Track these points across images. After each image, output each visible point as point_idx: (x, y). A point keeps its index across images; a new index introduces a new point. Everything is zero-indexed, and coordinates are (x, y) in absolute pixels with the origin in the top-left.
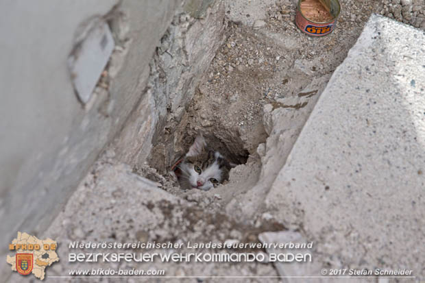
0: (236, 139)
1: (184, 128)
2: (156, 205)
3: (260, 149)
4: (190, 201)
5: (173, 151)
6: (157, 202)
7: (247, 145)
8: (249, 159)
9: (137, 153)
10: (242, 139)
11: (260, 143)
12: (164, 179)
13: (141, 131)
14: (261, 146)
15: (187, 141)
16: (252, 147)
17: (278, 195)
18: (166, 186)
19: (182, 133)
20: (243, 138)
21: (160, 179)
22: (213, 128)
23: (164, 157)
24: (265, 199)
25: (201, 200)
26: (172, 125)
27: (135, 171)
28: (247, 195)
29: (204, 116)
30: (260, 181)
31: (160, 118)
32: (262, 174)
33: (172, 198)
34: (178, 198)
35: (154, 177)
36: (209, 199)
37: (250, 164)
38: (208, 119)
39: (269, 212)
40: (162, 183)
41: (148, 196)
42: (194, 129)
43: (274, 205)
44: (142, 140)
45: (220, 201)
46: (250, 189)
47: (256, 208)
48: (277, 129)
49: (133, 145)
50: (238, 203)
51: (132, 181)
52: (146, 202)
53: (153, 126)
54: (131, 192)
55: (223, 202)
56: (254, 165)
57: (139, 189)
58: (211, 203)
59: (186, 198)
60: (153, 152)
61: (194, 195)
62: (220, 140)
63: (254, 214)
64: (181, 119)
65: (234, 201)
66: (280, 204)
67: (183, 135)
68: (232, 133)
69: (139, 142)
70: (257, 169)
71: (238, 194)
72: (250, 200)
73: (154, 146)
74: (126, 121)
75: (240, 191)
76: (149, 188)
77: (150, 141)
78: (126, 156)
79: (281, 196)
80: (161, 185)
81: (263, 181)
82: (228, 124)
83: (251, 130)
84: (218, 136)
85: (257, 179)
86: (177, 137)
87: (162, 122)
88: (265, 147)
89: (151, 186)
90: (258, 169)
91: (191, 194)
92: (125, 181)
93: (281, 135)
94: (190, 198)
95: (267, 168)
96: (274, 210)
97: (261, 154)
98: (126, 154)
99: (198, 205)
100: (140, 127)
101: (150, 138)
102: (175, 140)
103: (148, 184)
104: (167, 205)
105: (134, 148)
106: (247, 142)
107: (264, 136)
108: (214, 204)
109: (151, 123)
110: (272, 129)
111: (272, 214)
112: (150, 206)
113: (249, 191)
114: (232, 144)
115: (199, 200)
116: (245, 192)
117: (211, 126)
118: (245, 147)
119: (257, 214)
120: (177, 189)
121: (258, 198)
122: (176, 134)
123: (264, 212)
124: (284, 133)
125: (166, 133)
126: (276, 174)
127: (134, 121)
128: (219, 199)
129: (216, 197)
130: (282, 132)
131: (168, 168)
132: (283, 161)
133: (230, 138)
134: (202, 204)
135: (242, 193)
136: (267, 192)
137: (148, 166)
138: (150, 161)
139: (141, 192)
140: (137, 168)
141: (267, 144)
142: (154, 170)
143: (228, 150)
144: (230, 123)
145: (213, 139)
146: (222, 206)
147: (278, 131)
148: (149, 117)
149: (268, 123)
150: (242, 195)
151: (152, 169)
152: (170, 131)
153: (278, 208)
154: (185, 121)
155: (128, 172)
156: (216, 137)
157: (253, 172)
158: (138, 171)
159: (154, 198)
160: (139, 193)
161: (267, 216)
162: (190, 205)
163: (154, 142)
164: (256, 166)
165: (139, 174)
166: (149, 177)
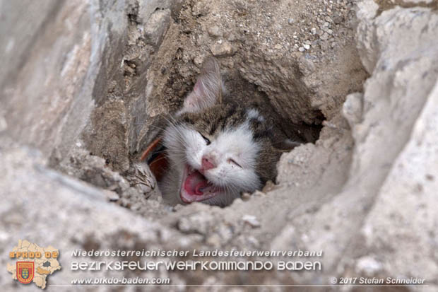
0: (293, 85)
1: (169, 60)
2: (105, 243)
3: (349, 108)
4: (186, 233)
5: (145, 115)
6: (107, 237)
7: (319, 97)
8: (324, 132)
9: (58, 121)
10: (308, 84)
11: (350, 92)
12: (123, 181)
13: (67, 67)
14: (351, 101)
15: (177, 90)
16: (331, 103)
17: (392, 216)
18: (129, 197)
19: (164, 72)
20: (309, 81)
21: (113, 181)
22: (237, 59)
23: (123, 129)
24: (362, 224)
25: (212, 228)
26: (140, 53)
27: (54, 163)
28: (321, 216)
29: (215, 30)
30: (352, 182)
31: (111, 37)
32: (354, 165)
33: (140, 227)
34: (156, 225)
35: (99, 179)
36: (231, 227)
37: (327, 142)
38: (225, 37)
39: (374, 256)
40: (118, 191)
41: (84, 222)
42: (192, 61)
43: (385, 239)
44: (71, 89)
45: (257, 231)
46: (325, 202)
47: (342, 246)
48: (390, 58)
49: (49, 104)
50: (300, 234)
51: (48, 186)
52: (80, 237)
53: (94, 56)
54: (44, 214)
55: (265, 234)
56: (337, 145)
57: (63, 207)
58: (235, 235)
59: (176, 226)
60: (97, 118)
61: (194, 218)
62: (256, 86)
63: (338, 260)
64: (162, 38)
65: (289, 232)
66: (398, 236)
67: (168, 77)
68: (283, 70)
69: (64, 96)
70: (342, 153)
71: (299, 215)
72: (327, 228)
73: (100, 103)
74: (31, 45)
75: (303, 208)
76: (87, 203)
77: (90, 92)
78: (34, 128)
79: (401, 218)
80: (115, 196)
81: (359, 181)
82: (273, 49)
83: (328, 62)
84: (251, 78)
85: (344, 180)
86: (153, 83)
87: (118, 46)
88: (362, 101)
89: (93, 197)
90: (346, 154)
91: (188, 216)
92: (31, 188)
93: (398, 74)
94: (185, 225)
95: (366, 152)
96: (384, 249)
97: (352, 119)
98: (31, 123)
99: (204, 242)
100: (65, 59)
101: (90, 84)
102: (149, 89)
103: (84, 193)
104: (130, 243)
105: (51, 109)
106: (321, 91)
107: (359, 75)
108: (242, 238)
109: (90, 50)
110: (376, 59)
111: (379, 260)
112: (90, 245)
113: (325, 208)
114: (284, 96)
115: (207, 228)
116: (315, 210)
117: (233, 54)
118: (315, 102)
119: (345, 260)
120: (156, 204)
121: (347, 223)
122: (150, 75)
123: (359, 256)
124: (406, 69)
125: (126, 73)
126: (388, 166)
127: (50, 45)
128: (254, 227)
129: (246, 223)
130: (401, 65)
131: (133, 156)
132: (404, 133)
133: (278, 82)
134: (214, 239)
135: (308, 212)
136: (367, 208)
137: (85, 152)
138: (90, 141)
139: (69, 213)
140: (59, 156)
141: (368, 95)
142: (99, 162)
143: (274, 109)
144: (278, 46)
145: (238, 83)
146: (261, 243)
147: (391, 64)
148: (86, 36)
149: (368, 46)
150: (307, 217)
151: (95, 158)
152: (136, 68)
153: (395, 245)
154: (171, 44)
155: (36, 168)
156: (246, 81)
157: (334, 161)
158: (62, 164)
159: (99, 226)
160: (63, 216)
161: (368, 264)
162: (185, 241)
163: (100, 94)
164: (341, 146)
165: (64, 171)
166: (88, 177)
